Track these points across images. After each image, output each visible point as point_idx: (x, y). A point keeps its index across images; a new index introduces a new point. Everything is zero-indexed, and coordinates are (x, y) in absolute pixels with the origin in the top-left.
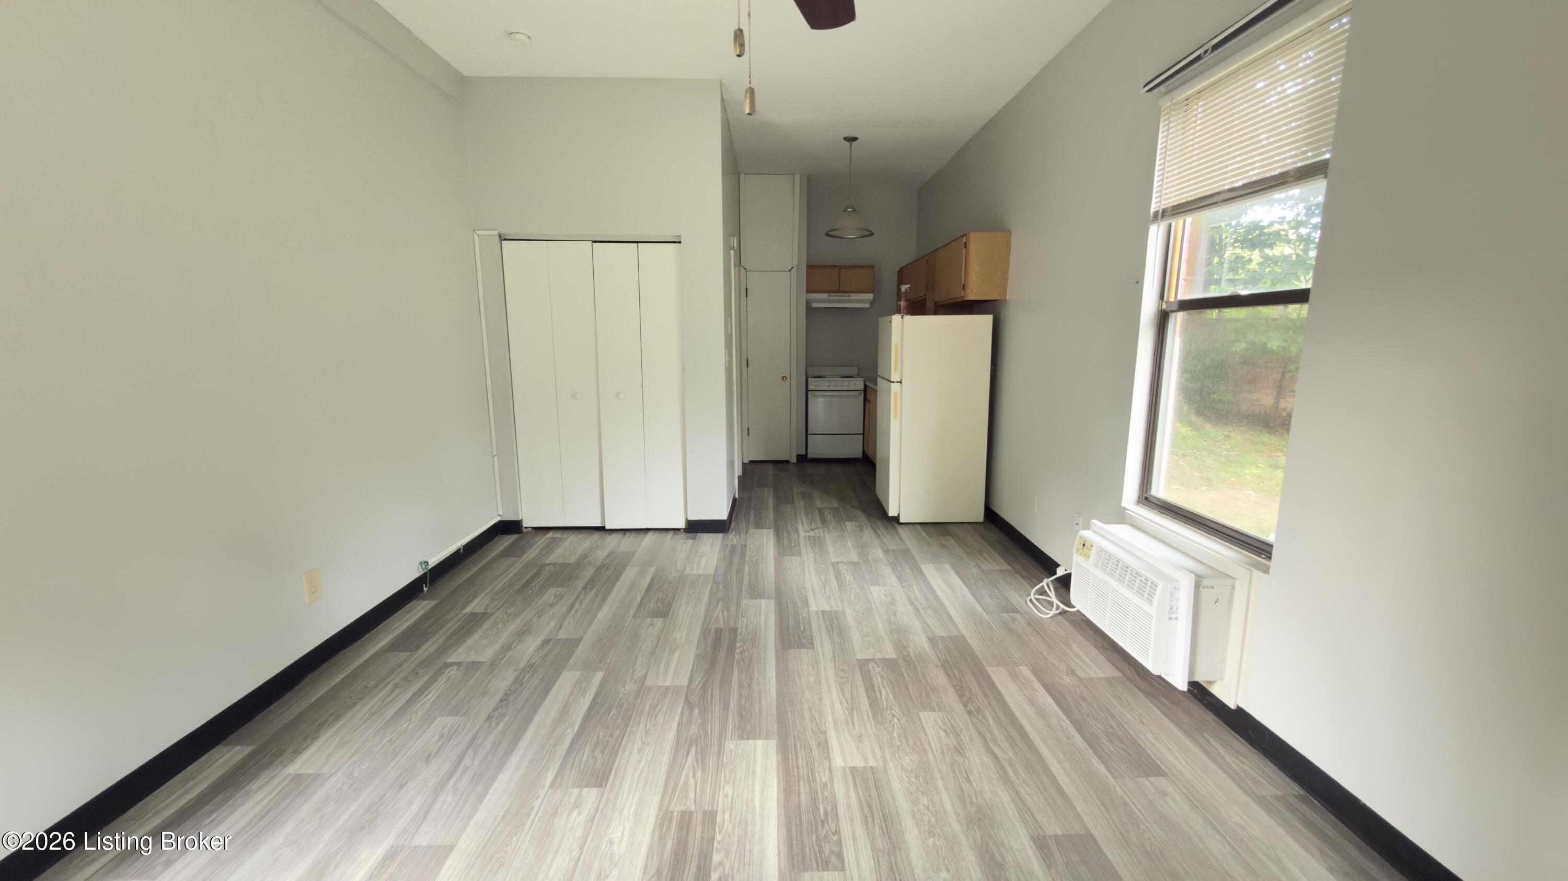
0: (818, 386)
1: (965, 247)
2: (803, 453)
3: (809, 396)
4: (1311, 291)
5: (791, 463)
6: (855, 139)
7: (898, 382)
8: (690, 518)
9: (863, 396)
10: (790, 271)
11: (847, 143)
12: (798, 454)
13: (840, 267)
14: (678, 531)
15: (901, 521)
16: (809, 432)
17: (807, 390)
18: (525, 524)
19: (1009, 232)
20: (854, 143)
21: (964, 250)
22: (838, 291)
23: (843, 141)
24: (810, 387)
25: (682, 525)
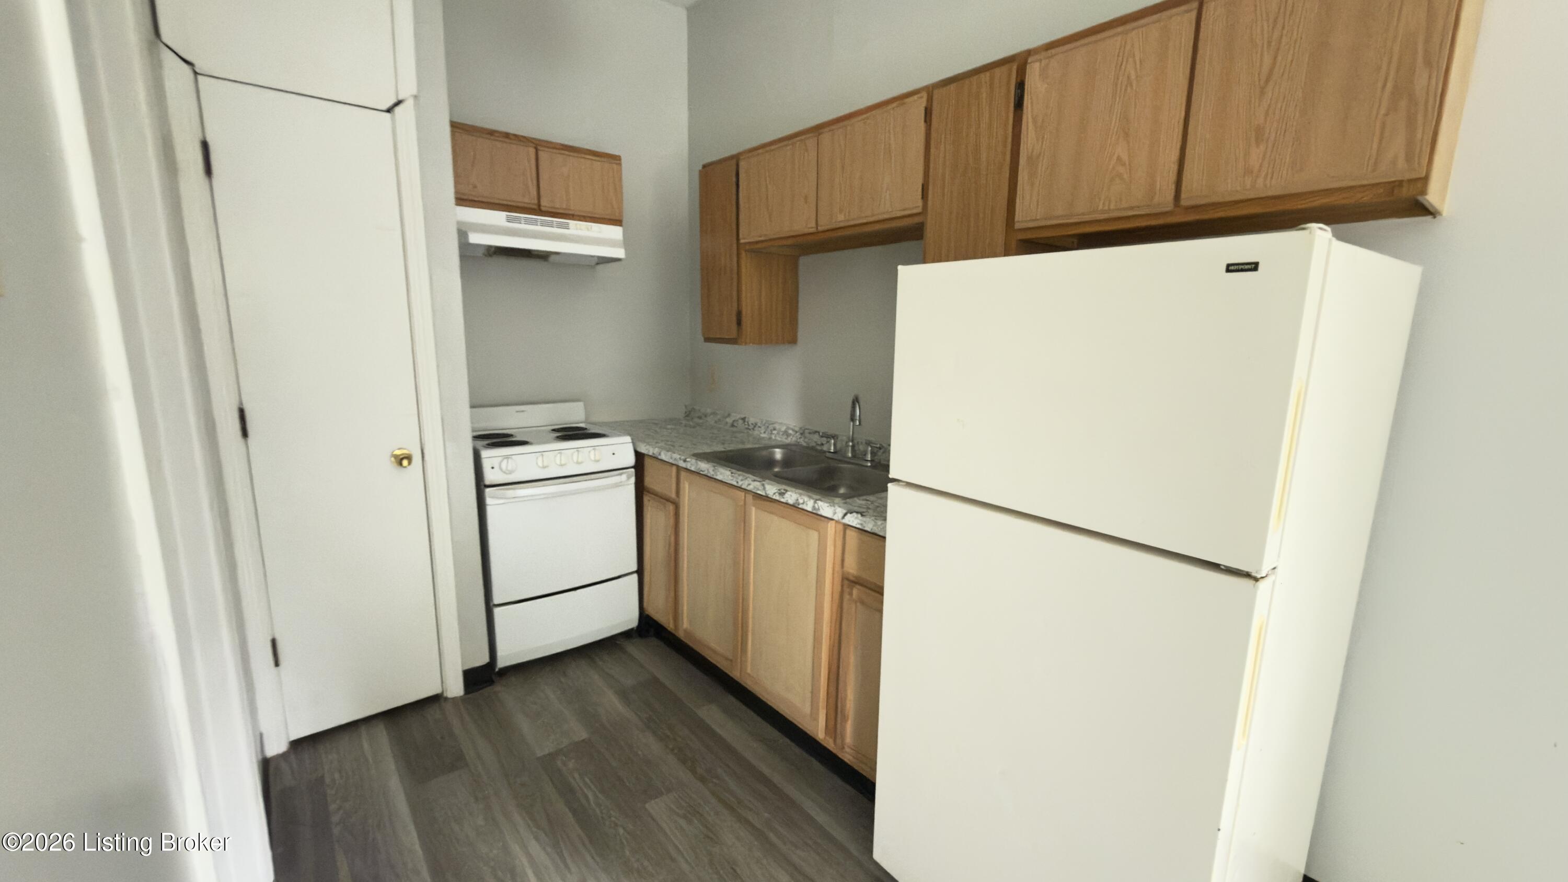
0: (511, 472)
2: (483, 659)
3: (489, 501)
5: (446, 699)
9: (632, 480)
10: (389, 111)
12: (467, 667)
13: (536, 144)
16: (497, 599)
17: (481, 486)
22: (537, 210)
24: (490, 476)
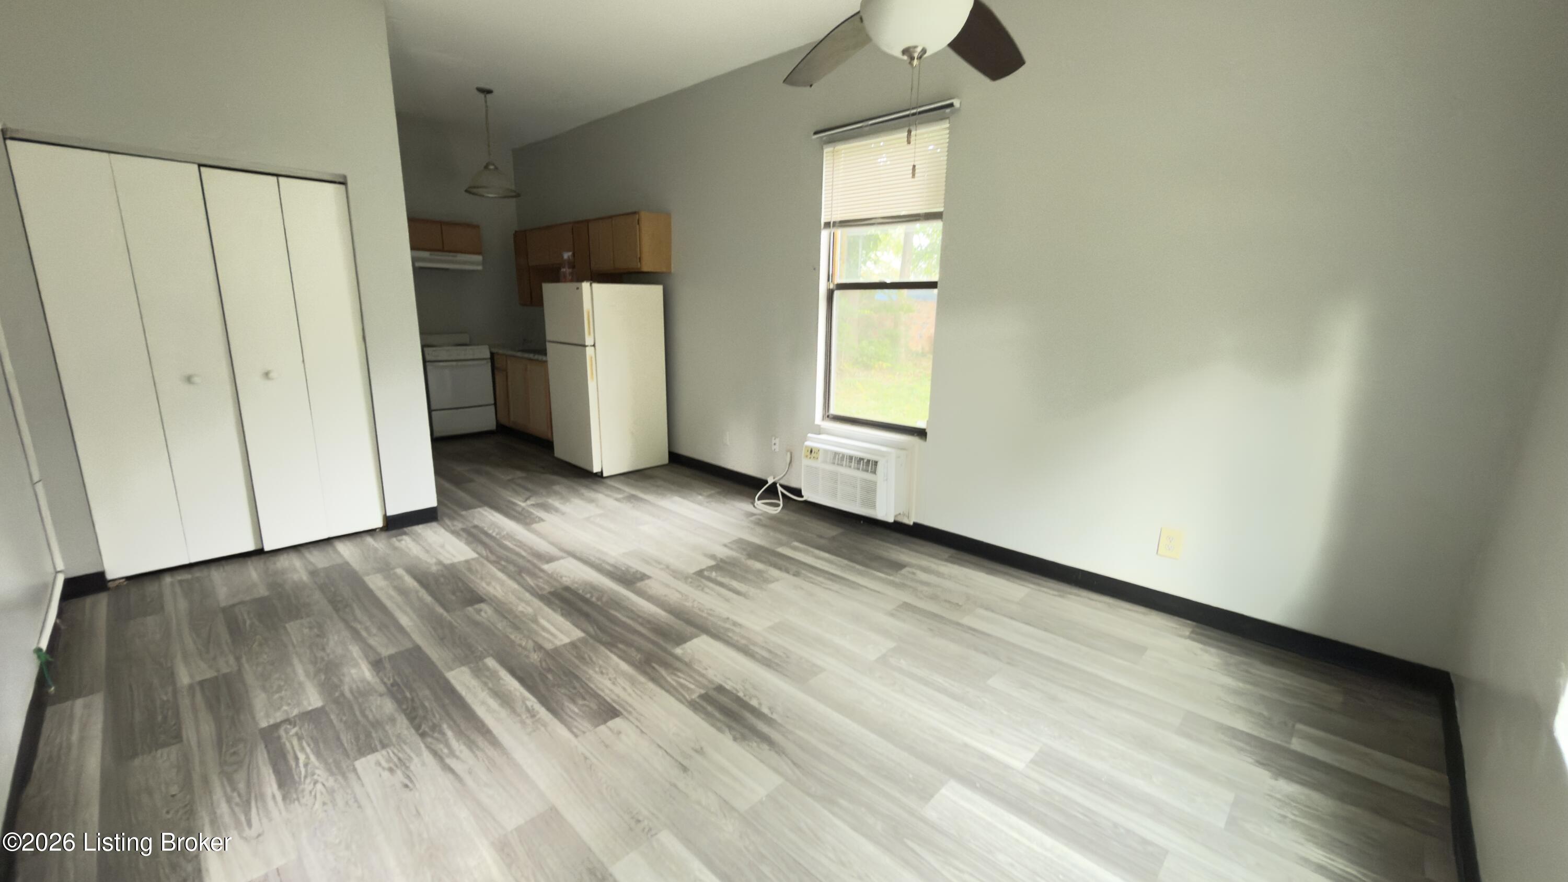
0: (438, 356)
1: (638, 224)
3: (428, 367)
4: (938, 283)
6: (489, 92)
7: (591, 346)
8: (389, 513)
9: (490, 364)
11: (482, 96)
13: (441, 223)
14: (373, 532)
15: (605, 474)
16: (432, 408)
17: (425, 361)
18: (109, 576)
19: (668, 215)
20: (489, 96)
21: (638, 226)
22: (442, 250)
23: (476, 92)
24: (428, 358)
25: (379, 523)
